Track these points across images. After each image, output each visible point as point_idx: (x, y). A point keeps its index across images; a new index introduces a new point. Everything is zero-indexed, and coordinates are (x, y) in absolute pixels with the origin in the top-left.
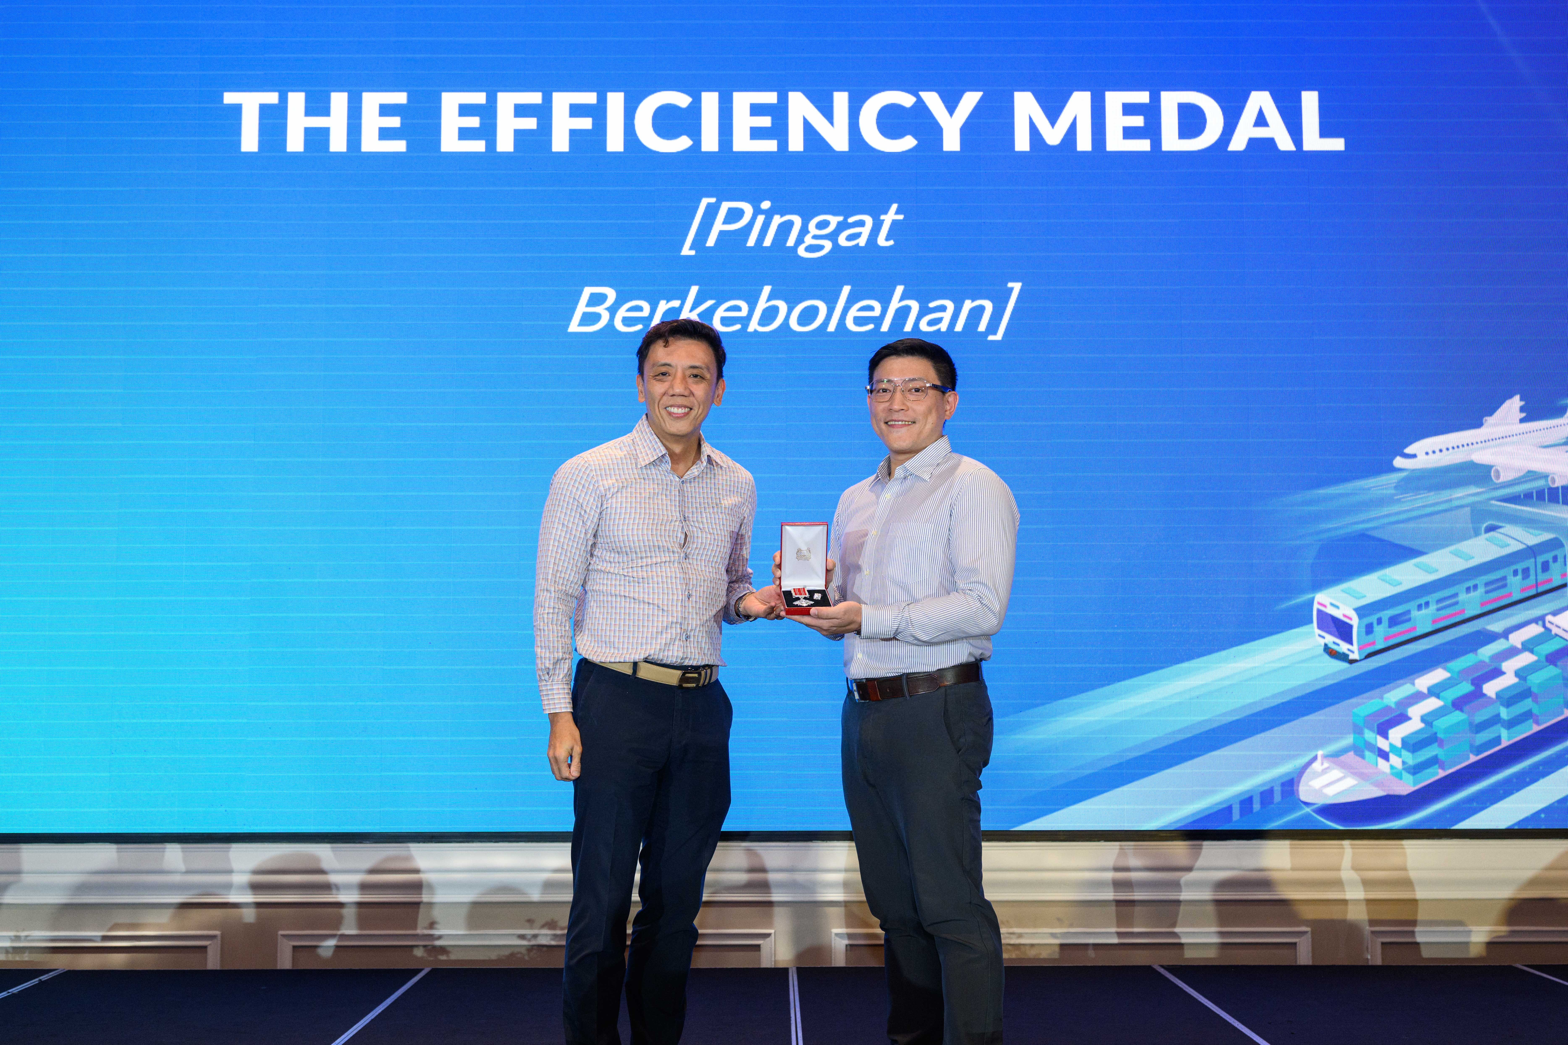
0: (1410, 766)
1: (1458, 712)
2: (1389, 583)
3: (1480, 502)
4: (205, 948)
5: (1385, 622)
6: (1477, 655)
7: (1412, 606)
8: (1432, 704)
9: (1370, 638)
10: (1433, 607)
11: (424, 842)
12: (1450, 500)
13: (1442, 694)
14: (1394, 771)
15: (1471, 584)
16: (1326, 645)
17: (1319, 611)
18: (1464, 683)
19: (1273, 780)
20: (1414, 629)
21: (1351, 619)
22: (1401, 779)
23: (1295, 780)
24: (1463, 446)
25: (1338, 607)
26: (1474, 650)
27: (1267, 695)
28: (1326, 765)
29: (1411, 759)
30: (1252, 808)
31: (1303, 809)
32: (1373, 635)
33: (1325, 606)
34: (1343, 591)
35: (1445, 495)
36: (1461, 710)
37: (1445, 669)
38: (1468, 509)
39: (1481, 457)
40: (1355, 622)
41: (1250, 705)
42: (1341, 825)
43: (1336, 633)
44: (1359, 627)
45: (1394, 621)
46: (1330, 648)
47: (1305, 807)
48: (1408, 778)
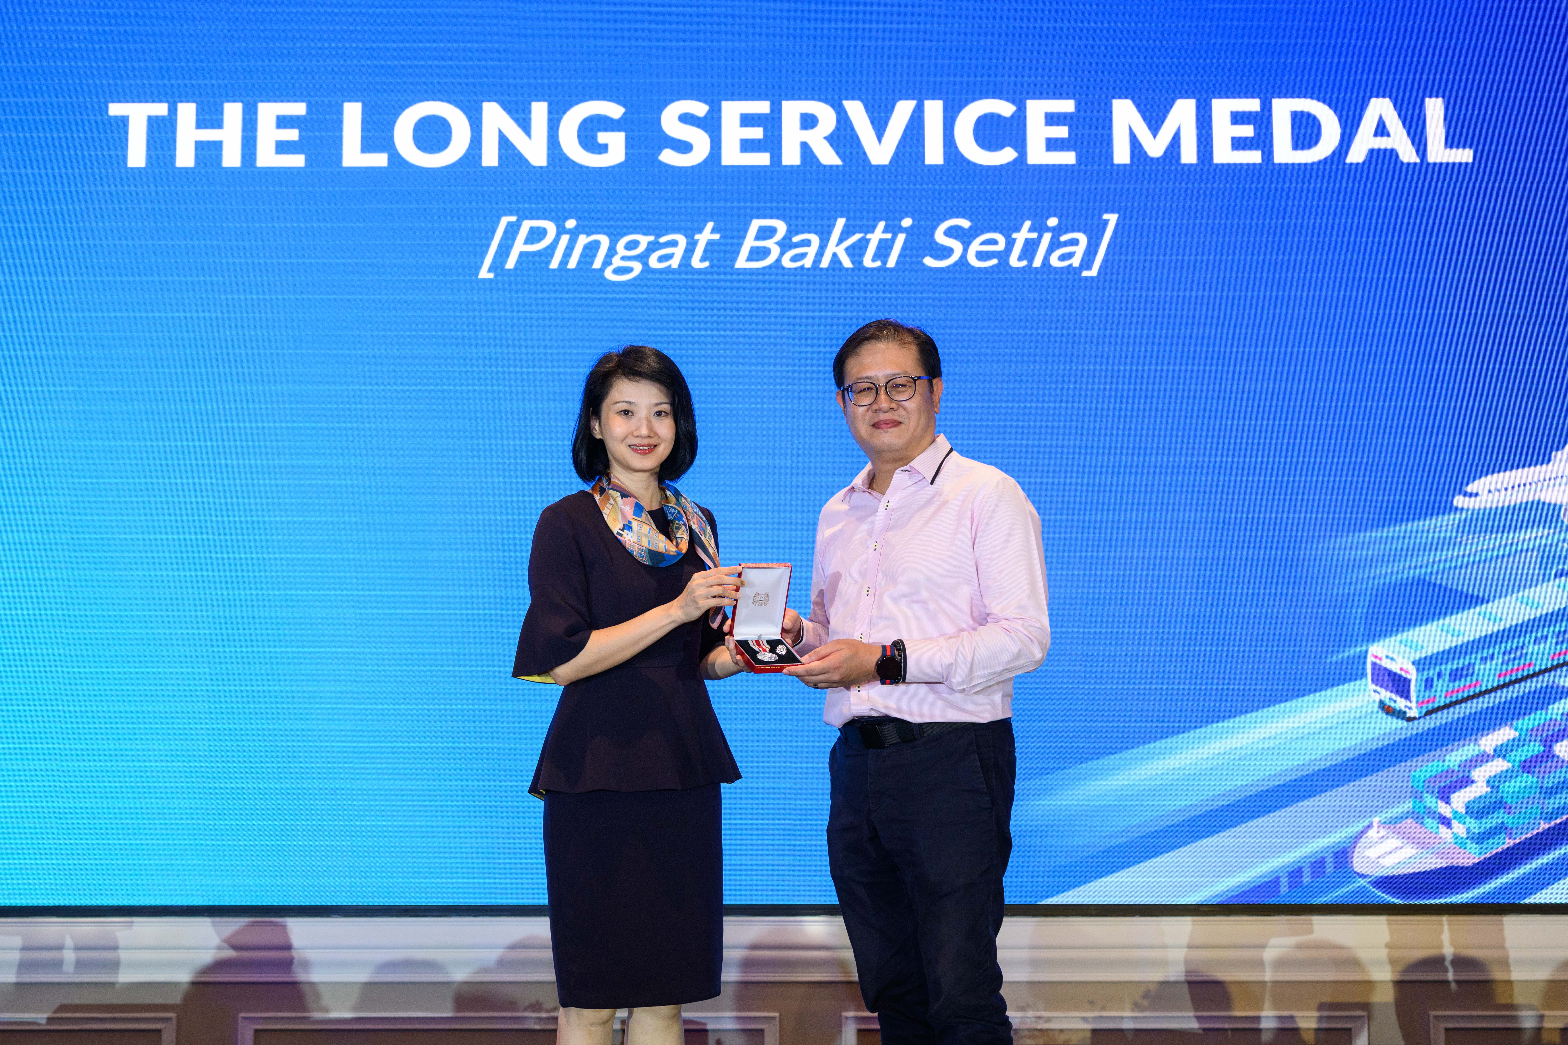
0: (1475, 834)
1: (1527, 775)
2: (1451, 634)
3: (1548, 545)
4: (159, 1031)
5: (1446, 676)
6: (1547, 712)
7: (1475, 658)
8: (1499, 766)
9: (1429, 694)
10: (1498, 660)
12: (1517, 543)
13: (1508, 755)
14: (1458, 839)
15: (1539, 634)
16: (1381, 702)
17: (1373, 664)
18: (1533, 743)
19: (1326, 849)
20: (1478, 683)
21: (1408, 673)
22: (1465, 848)
23: (1349, 849)
24: (1530, 483)
25: (1394, 660)
26: (1544, 706)
27: (1318, 756)
28: (1383, 832)
29: (1476, 826)
30: (1301, 880)
31: (1358, 881)
32: (1433, 690)
33: (1380, 659)
34: (1400, 642)
35: (1511, 537)
36: (1531, 773)
37: (1512, 727)
38: (1537, 552)
39: (1549, 496)
40: (1413, 675)
41: (1298, 767)
42: (1401, 899)
43: (1393, 688)
44: (1417, 682)
45: (1455, 675)
46: (1385, 705)
47: (1360, 879)
48: (1472, 847)
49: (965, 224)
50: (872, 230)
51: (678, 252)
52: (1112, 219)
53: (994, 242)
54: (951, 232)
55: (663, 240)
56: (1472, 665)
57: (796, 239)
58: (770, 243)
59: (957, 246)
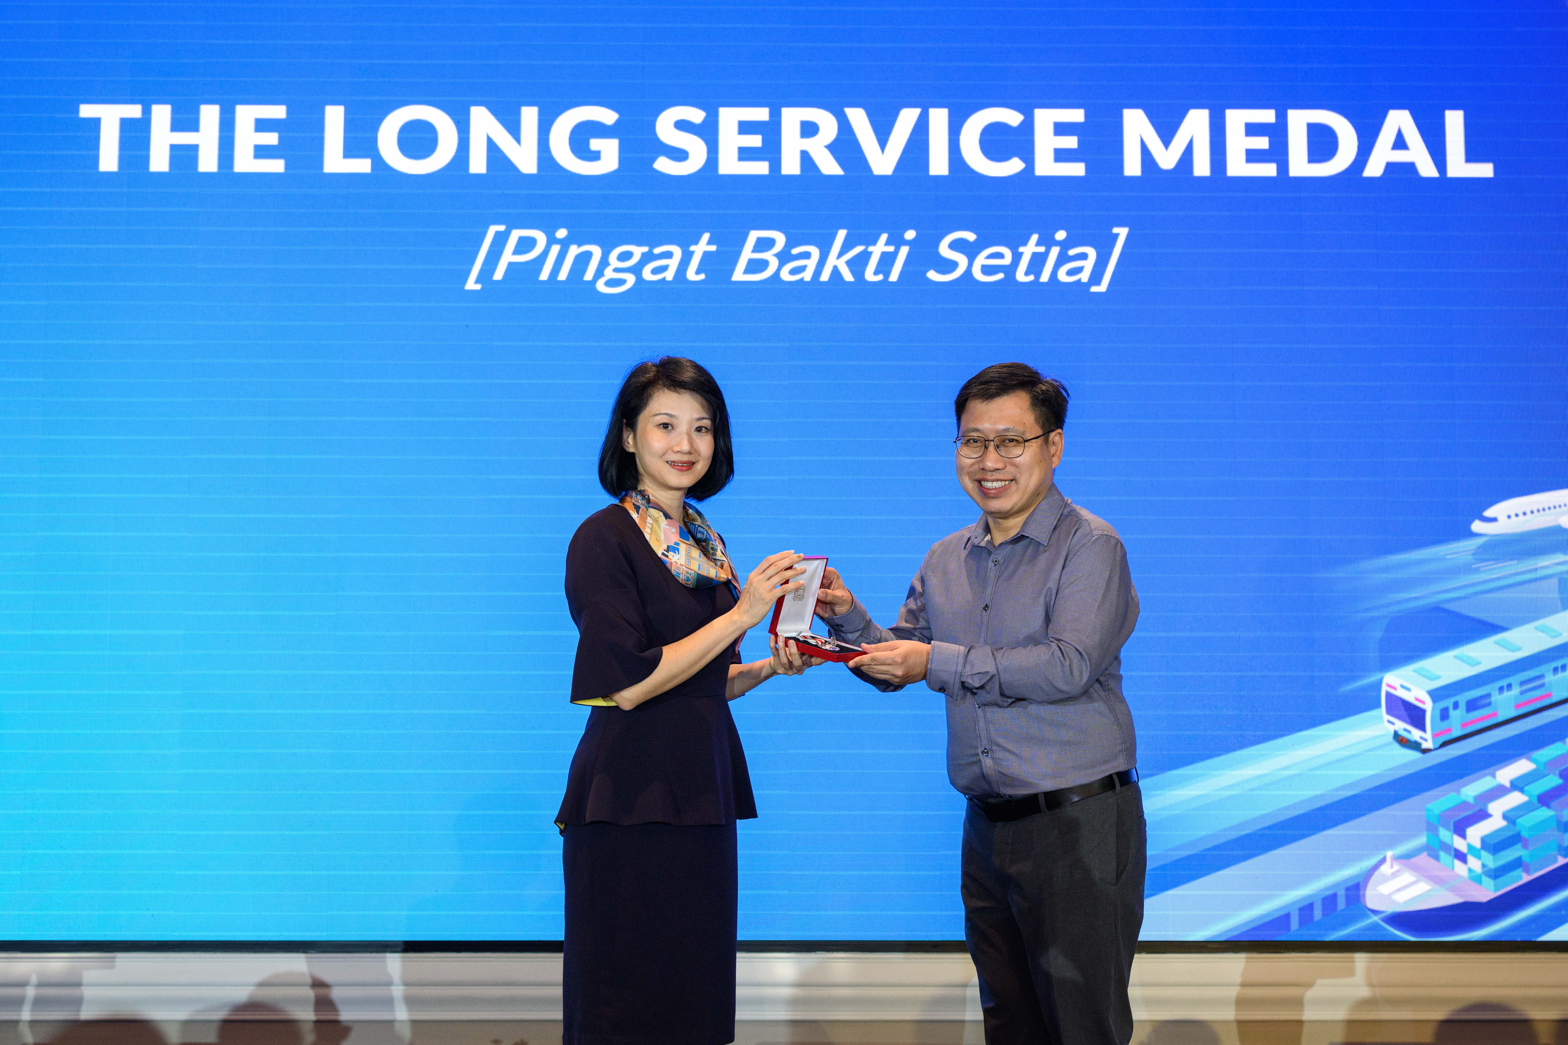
0: (1490, 870)
1: (1544, 808)
2: (1468, 663)
5: (1462, 705)
6: (1565, 743)
7: (1493, 688)
8: (1516, 799)
9: (1445, 725)
10: (1516, 690)
11: (377, 952)
12: (1537, 569)
13: (1526, 789)
14: (1473, 874)
15: (1558, 664)
16: (1396, 732)
17: (1388, 695)
18: (1551, 776)
19: (1337, 885)
20: (1495, 714)
21: (1423, 703)
22: (1480, 883)
23: (1361, 884)
24: (1549, 508)
25: (1409, 689)
26: (1562, 739)
27: (1330, 788)
28: (1396, 867)
29: (1492, 861)
30: (1311, 916)
31: (1371, 917)
32: (1449, 720)
33: (1395, 688)
34: (1414, 671)
35: (1532, 563)
36: (1548, 806)
37: (1530, 759)
38: (1555, 580)
40: (1428, 706)
41: (1311, 800)
42: (1414, 936)
43: (1408, 719)
44: (1433, 713)
45: (1472, 706)
46: (1400, 736)
47: (1372, 915)
48: (1488, 883)
49: (971, 236)
50: (874, 243)
51: (673, 264)
52: (1122, 232)
53: (1000, 256)
54: (955, 245)
55: (657, 251)
56: (1489, 695)
57: (795, 251)
58: (768, 256)
59: (962, 260)
